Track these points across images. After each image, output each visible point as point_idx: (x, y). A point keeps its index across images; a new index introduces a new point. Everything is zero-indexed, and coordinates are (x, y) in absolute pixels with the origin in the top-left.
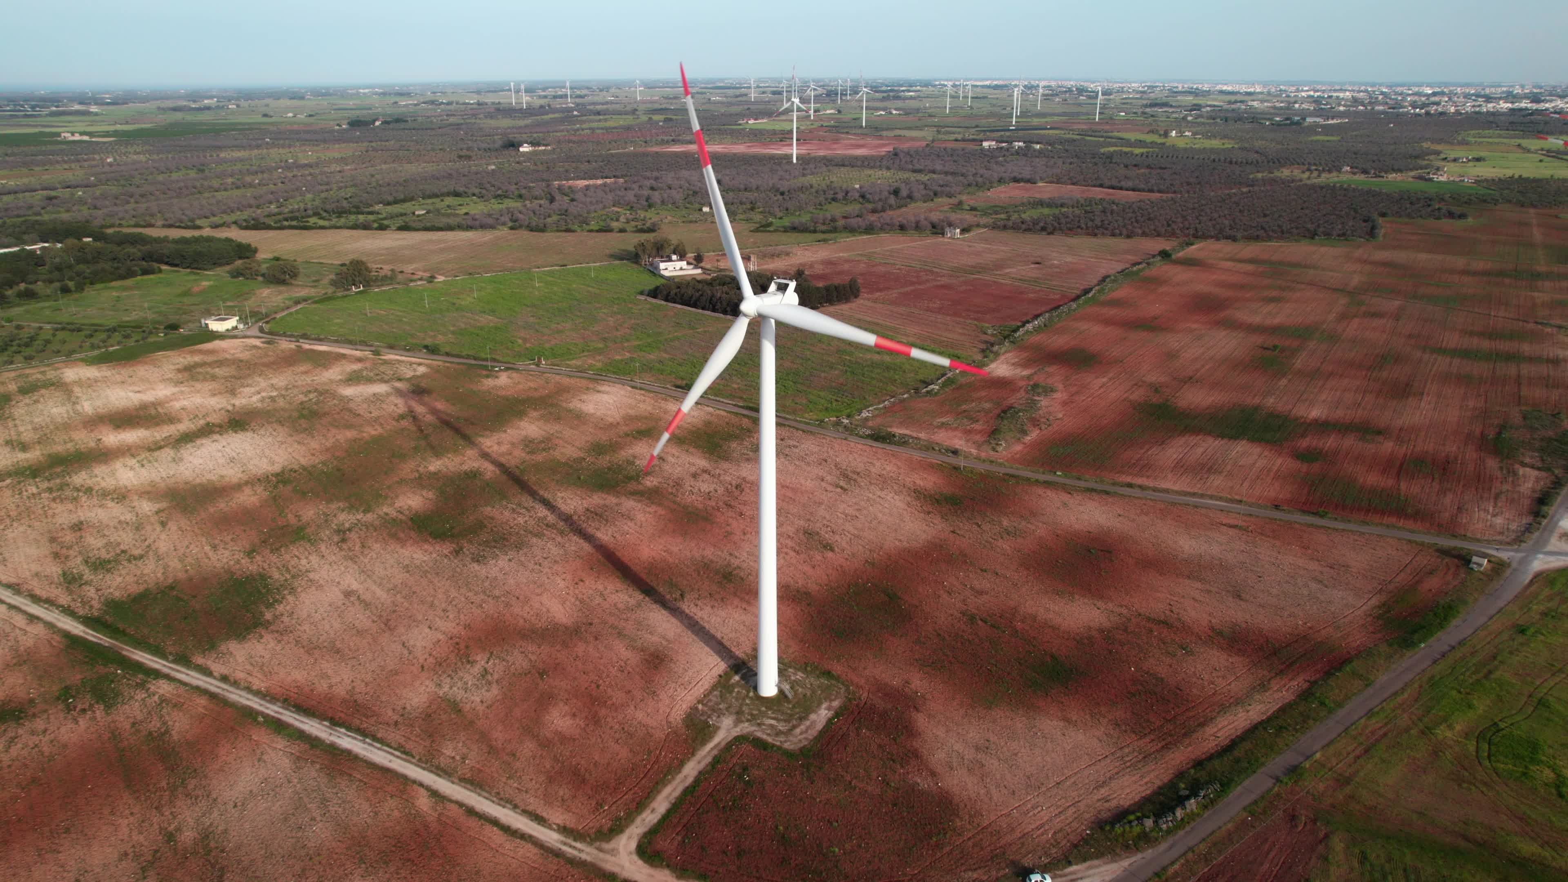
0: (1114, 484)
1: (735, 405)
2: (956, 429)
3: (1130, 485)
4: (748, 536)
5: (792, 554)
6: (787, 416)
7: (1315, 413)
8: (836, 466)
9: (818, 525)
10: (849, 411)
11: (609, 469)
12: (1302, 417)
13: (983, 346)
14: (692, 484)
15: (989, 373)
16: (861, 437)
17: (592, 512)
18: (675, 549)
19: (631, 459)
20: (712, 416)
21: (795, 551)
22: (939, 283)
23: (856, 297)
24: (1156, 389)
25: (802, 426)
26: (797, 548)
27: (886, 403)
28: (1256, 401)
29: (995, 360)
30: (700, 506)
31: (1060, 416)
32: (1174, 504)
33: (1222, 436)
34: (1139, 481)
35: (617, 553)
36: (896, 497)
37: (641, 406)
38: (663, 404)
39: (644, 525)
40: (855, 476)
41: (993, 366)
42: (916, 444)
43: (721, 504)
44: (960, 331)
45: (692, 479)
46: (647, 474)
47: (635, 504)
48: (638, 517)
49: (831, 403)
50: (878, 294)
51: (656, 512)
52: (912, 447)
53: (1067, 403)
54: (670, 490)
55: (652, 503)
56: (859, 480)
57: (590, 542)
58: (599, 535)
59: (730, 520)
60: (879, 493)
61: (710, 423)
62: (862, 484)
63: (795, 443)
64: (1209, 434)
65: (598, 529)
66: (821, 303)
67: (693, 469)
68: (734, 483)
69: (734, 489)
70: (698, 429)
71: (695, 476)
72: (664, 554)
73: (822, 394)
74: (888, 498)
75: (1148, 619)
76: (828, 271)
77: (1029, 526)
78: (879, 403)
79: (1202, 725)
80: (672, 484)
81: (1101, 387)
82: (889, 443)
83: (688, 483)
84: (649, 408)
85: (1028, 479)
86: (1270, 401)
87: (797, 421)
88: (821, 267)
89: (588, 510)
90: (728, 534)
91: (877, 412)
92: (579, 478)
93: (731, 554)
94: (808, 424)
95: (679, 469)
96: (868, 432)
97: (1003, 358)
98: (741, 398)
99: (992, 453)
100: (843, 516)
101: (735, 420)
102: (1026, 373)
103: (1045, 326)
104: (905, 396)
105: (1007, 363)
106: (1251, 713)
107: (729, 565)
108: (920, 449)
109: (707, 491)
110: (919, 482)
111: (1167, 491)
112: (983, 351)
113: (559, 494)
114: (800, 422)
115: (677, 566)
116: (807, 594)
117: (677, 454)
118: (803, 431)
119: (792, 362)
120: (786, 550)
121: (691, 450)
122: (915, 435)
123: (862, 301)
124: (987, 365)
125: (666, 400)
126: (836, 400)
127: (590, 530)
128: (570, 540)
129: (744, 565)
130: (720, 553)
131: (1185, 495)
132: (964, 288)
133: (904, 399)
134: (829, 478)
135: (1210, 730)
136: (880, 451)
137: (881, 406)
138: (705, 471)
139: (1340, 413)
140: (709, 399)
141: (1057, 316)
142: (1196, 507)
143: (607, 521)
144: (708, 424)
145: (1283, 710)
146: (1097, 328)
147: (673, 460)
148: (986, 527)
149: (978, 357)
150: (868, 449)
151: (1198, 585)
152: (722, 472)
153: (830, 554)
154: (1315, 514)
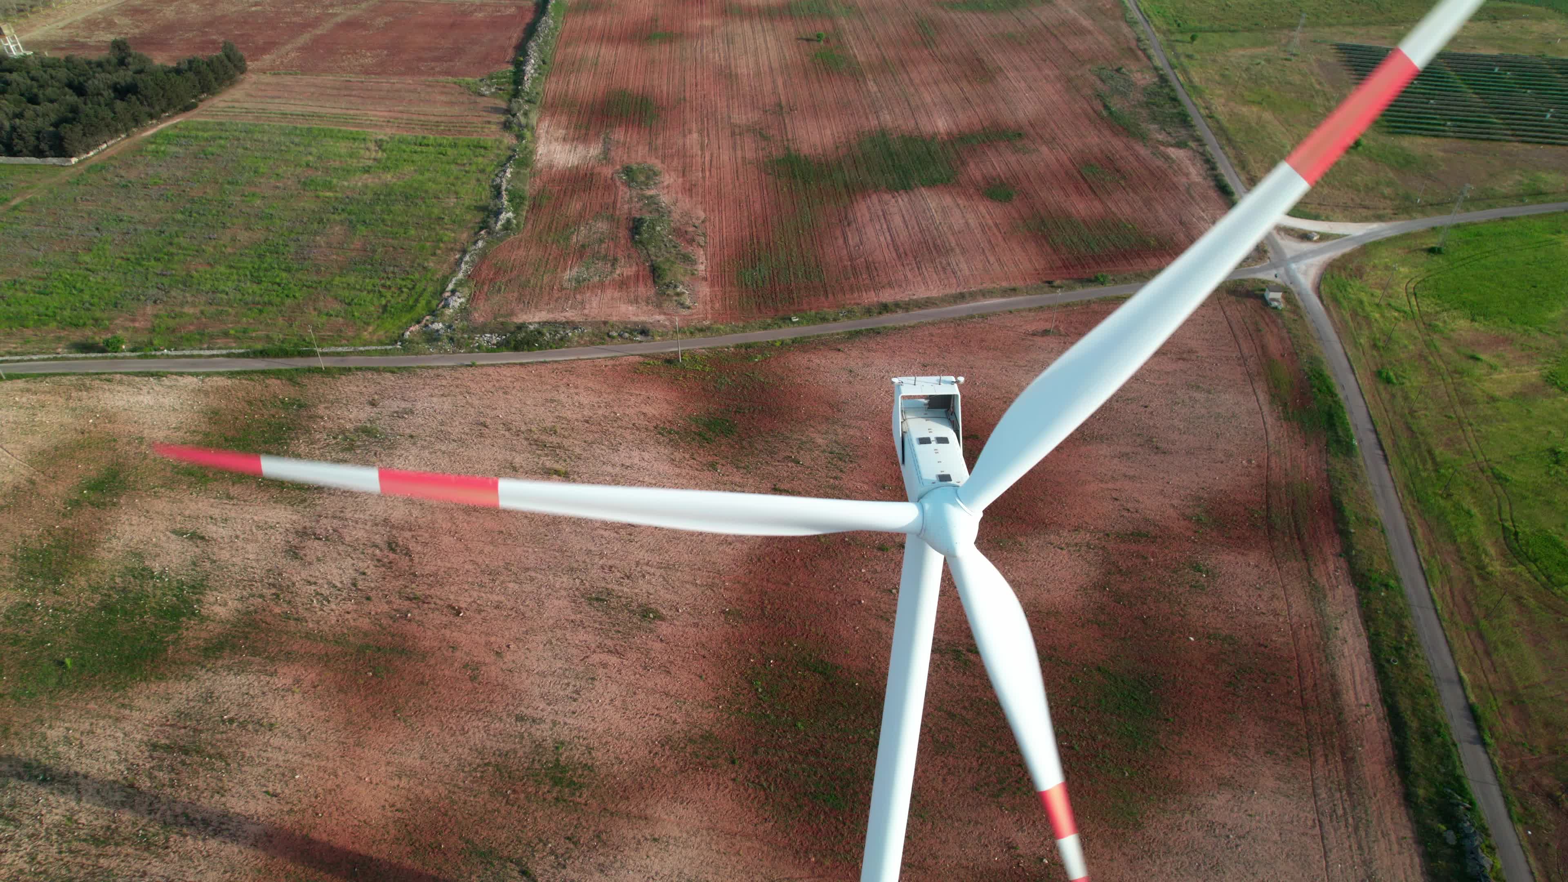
0: (868, 311)
1: (228, 356)
2: (602, 286)
3: (885, 308)
4: (508, 657)
5: (613, 660)
6: (340, 349)
7: (941, 124)
8: (509, 430)
9: (595, 573)
10: (423, 302)
11: (105, 607)
12: (935, 134)
13: (503, 118)
14: (304, 574)
15: (551, 167)
16: (488, 351)
17: (168, 748)
18: (412, 760)
19: (134, 563)
20: (206, 394)
21: (610, 651)
22: (339, 19)
23: (243, 70)
24: (760, 133)
25: (377, 361)
26: (609, 643)
27: (463, 266)
28: (874, 122)
29: (535, 139)
30: (365, 623)
31: (702, 215)
32: (958, 322)
33: (893, 189)
34: (887, 296)
35: (315, 835)
36: (646, 455)
37: (40, 417)
38: (88, 400)
39: (305, 727)
40: (554, 439)
41: (541, 149)
42: (581, 337)
43: (398, 603)
44: (443, 98)
45: (297, 563)
46: (199, 587)
47: (242, 679)
48: (276, 711)
49: (381, 295)
50: (267, 58)
51: (297, 681)
52: (579, 344)
53: (690, 190)
54: (277, 610)
55: (273, 660)
56: (566, 443)
57: (234, 837)
58: (236, 805)
59: (447, 633)
60: (615, 458)
61: (215, 412)
62: (578, 450)
63: (403, 405)
64: (876, 189)
65: (221, 791)
66: (195, 97)
67: (277, 538)
68: (378, 539)
69: (392, 556)
70: (207, 435)
71: (294, 552)
72: (404, 783)
73: (352, 279)
74: (636, 461)
75: (1122, 537)
76: (147, 27)
77: (851, 432)
78: (454, 272)
79: (1336, 694)
80: (268, 592)
81: (702, 149)
82: (540, 348)
83: (296, 573)
84: (67, 419)
85: (771, 345)
86: (887, 118)
87: (362, 353)
88: (127, 21)
89: (155, 747)
90: (473, 670)
91: (466, 291)
92: (62, 663)
93: (520, 718)
94: (386, 353)
95: (249, 547)
96: (495, 339)
97: (542, 131)
98: (226, 334)
99: (685, 312)
100: (613, 535)
101: (256, 389)
102: (595, 150)
103: (544, 63)
104: (480, 244)
105: (557, 140)
106: (1350, 641)
107: (539, 746)
108: (592, 343)
109: (347, 580)
110: (650, 410)
111: (928, 303)
112: (507, 126)
113: (55, 734)
114: (367, 353)
115: (453, 802)
116: (707, 737)
117: (216, 512)
118: (393, 372)
119: (248, 228)
120: (596, 658)
121: (234, 491)
122: (560, 317)
123: (254, 77)
124: (532, 152)
125: (87, 389)
126: (384, 286)
127: (209, 803)
128: (187, 857)
129: (565, 734)
130: (498, 725)
131: (955, 302)
132: (380, 21)
133: (483, 249)
134: (518, 460)
135: (1348, 697)
136: (542, 369)
137: (460, 275)
138: (303, 533)
139: (963, 119)
140: (168, 356)
141: (546, 42)
142: (983, 317)
143: (221, 756)
144: (214, 416)
145: (1368, 618)
146: (607, 53)
147: (223, 532)
148: (805, 458)
149: (509, 139)
150: (522, 372)
151: (1104, 450)
152: (336, 523)
153: (664, 629)
154: (1094, 281)
